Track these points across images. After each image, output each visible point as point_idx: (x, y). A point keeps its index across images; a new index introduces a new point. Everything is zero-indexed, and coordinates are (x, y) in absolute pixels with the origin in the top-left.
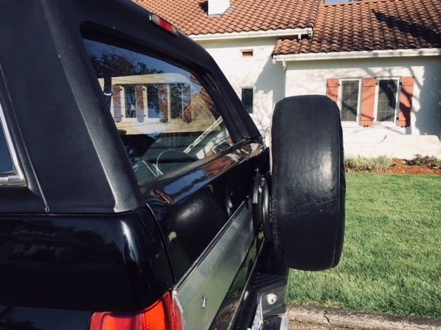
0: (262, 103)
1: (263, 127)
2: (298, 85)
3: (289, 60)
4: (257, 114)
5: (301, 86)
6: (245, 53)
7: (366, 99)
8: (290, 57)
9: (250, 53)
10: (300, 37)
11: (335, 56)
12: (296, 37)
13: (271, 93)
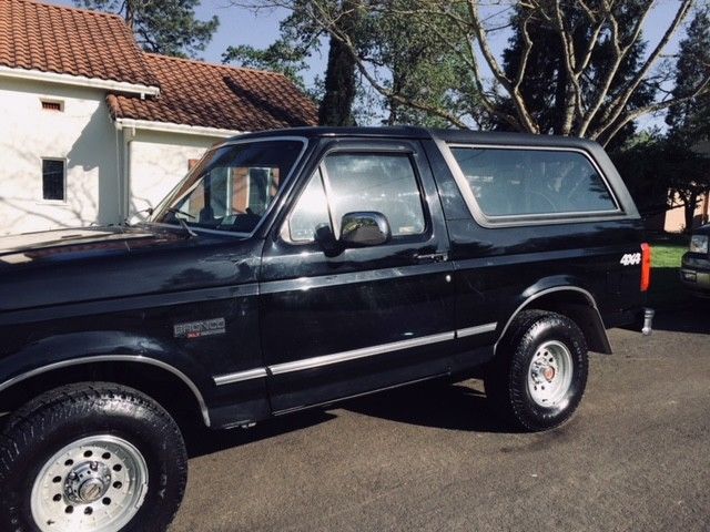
0: (82, 185)
1: (83, 221)
2: (150, 162)
3: (140, 127)
4: (71, 201)
5: (156, 164)
6: (46, 105)
7: (238, 191)
8: (143, 124)
9: (57, 106)
10: (143, 97)
11: (203, 131)
12: (137, 96)
13: (96, 170)
